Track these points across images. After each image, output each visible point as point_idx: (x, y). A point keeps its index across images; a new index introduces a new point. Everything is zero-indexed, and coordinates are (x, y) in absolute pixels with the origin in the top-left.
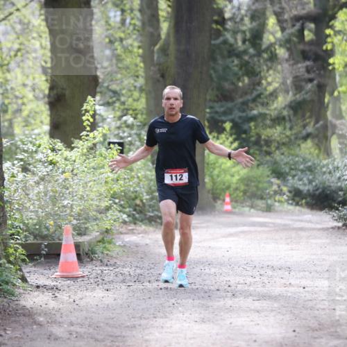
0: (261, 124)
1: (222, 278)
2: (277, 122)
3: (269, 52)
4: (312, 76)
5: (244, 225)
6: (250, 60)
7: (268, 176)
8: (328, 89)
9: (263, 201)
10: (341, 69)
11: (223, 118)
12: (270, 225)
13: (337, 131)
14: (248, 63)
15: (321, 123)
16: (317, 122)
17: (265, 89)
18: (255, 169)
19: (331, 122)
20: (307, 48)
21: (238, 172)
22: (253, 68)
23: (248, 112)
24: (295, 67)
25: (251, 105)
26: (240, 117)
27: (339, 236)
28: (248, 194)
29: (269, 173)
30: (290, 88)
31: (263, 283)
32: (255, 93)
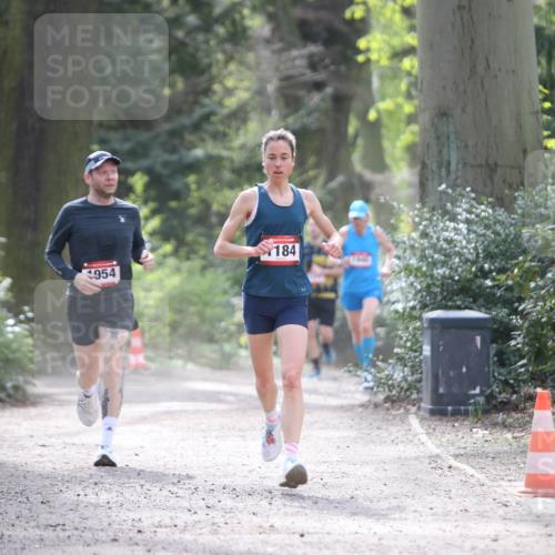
0: (211, 180)
1: (124, 515)
2: (245, 174)
3: (228, 22)
4: (320, 76)
5: (172, 398)
6: (187, 40)
7: (225, 292)
8: (356, 105)
9: (215, 347)
10: (385, 62)
11: (129, 165)
12: (230, 398)
13: (373, 197)
14: (183, 44)
15: (340, 179)
16: (331, 176)
17: (220, 104)
18: (197, 278)
19: (360, 177)
20: (310, 15)
21: (161, 281)
22: (193, 56)
23: (183, 152)
24: (285, 56)
25: (189, 137)
26: (166, 164)
27: (378, 423)
28: (181, 331)
29: (227, 285)
30: (272, 102)
31: (213, 524)
32: (198, 112)
